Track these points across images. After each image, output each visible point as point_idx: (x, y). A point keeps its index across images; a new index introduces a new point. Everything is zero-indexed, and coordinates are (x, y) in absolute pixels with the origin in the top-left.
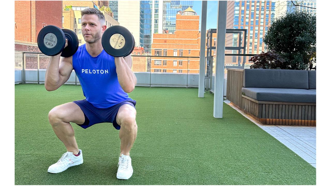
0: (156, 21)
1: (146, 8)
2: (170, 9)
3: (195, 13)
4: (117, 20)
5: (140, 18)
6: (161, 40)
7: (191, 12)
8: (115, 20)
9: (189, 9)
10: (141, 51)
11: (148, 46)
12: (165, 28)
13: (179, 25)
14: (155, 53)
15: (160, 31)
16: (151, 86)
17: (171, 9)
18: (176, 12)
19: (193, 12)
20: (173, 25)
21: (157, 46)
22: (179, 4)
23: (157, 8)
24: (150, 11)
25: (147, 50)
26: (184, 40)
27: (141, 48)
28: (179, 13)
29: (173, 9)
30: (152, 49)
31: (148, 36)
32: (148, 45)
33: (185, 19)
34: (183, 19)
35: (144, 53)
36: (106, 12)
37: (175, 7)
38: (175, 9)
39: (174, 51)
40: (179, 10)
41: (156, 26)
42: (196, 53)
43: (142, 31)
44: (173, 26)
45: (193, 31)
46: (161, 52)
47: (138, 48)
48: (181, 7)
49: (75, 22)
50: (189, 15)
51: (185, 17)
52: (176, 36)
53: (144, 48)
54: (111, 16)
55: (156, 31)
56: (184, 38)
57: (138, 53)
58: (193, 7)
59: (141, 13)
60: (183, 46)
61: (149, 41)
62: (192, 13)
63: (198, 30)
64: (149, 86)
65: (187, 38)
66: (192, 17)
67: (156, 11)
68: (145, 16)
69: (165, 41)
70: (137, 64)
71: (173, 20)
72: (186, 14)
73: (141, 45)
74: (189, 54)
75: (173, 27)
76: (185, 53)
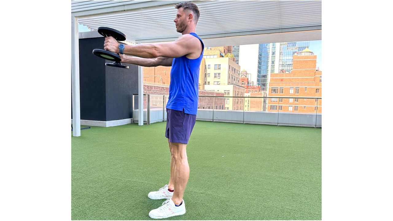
0: (273, 62)
1: (264, 51)
2: (286, 51)
3: (312, 53)
4: (238, 63)
5: (259, 60)
6: (277, 79)
7: (308, 52)
8: (236, 64)
9: (307, 50)
10: (258, 90)
11: (264, 85)
12: (281, 68)
13: (296, 64)
14: (272, 91)
15: (276, 71)
16: (279, 125)
17: (288, 51)
18: (292, 53)
19: (310, 52)
21: (274, 84)
22: (295, 46)
23: (274, 51)
24: (267, 53)
25: (264, 88)
26: (301, 78)
27: (258, 87)
28: (296, 54)
29: (290, 51)
30: (268, 86)
31: (265, 76)
32: (265, 84)
33: (302, 59)
34: (300, 59)
35: (261, 91)
36: (230, 57)
37: (291, 49)
38: (291, 51)
39: (291, 88)
40: (295, 51)
41: (273, 66)
42: (313, 90)
43: (259, 72)
44: (288, 65)
45: (310, 70)
46: (277, 89)
47: (256, 87)
48: (298, 49)
49: (206, 67)
50: (306, 55)
51: (302, 57)
52: (292, 75)
53: (261, 86)
54: (234, 61)
55: (272, 71)
56: (301, 77)
57: (255, 91)
58: (309, 48)
59: (259, 56)
60: (300, 84)
61: (265, 81)
62: (309, 53)
63: (315, 68)
64: (277, 124)
65: (303, 76)
66: (309, 57)
67: (273, 53)
68: (263, 59)
69: (282, 80)
70: (254, 100)
71: (289, 60)
72: (303, 54)
73: (258, 84)
74: (306, 91)
75: (289, 67)
76: (301, 90)
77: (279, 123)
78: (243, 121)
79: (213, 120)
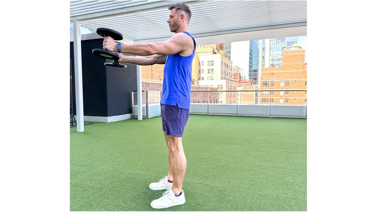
0: (263, 57)
1: (254, 47)
2: (275, 46)
3: (301, 48)
4: (230, 59)
5: (250, 56)
6: (268, 73)
7: (297, 47)
8: (229, 60)
9: (295, 45)
10: (250, 84)
11: (255, 79)
12: (271, 63)
13: (285, 59)
14: (263, 85)
15: (267, 66)
17: (277, 46)
18: (281, 49)
20: (278, 59)
21: (265, 78)
22: (284, 41)
23: (264, 47)
24: (258, 49)
25: (255, 82)
26: (290, 72)
27: (250, 81)
28: (285, 49)
29: (279, 46)
30: (259, 80)
31: (256, 71)
32: (256, 78)
33: (291, 53)
34: (289, 54)
35: (252, 85)
36: (222, 54)
37: (281, 44)
38: (281, 46)
39: (281, 82)
40: (284, 46)
41: (263, 62)
42: (302, 83)
43: (250, 67)
44: (278, 60)
45: (299, 64)
46: (268, 83)
47: (247, 81)
48: (286, 44)
49: (200, 64)
50: (295, 50)
51: (291, 52)
52: (282, 69)
53: (253, 81)
54: (226, 57)
55: (263, 65)
56: (290, 70)
57: (247, 85)
58: (297, 43)
59: (250, 52)
60: (289, 77)
61: (256, 75)
62: (298, 48)
63: (304, 62)
64: (269, 116)
65: (293, 70)
66: (298, 51)
67: (264, 49)
68: (253, 55)
69: (272, 74)
71: (279, 55)
72: (292, 49)
73: (250, 78)
74: (295, 84)
75: (279, 61)
76: (291, 83)
77: (271, 115)
78: (237, 114)
79: (208, 113)
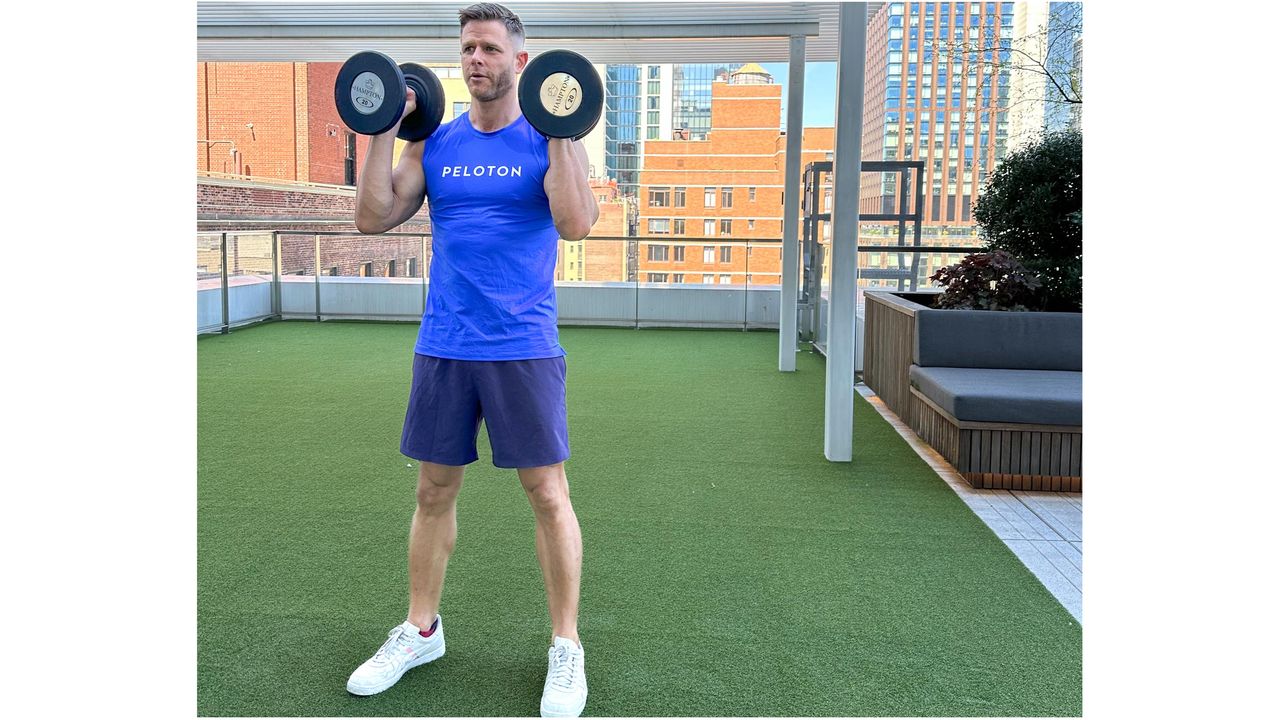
0: (653, 103)
2: (693, 66)
3: (768, 78)
6: (667, 158)
7: (757, 74)
9: (751, 66)
10: (608, 193)
11: (630, 177)
12: (678, 122)
13: (721, 113)
14: (651, 199)
15: (665, 134)
16: (640, 325)
18: (710, 76)
19: (761, 74)
20: (702, 110)
21: (657, 177)
24: (635, 72)
25: (627, 188)
26: (736, 158)
27: (610, 184)
28: (720, 79)
30: (643, 185)
31: (630, 148)
32: (631, 173)
33: (740, 95)
34: (734, 96)
35: (618, 198)
38: (709, 67)
39: (707, 191)
40: (720, 67)
41: (654, 117)
42: (772, 196)
43: (612, 133)
44: (702, 114)
45: (764, 132)
46: (668, 194)
47: (601, 184)
50: (750, 83)
51: (741, 90)
52: (711, 147)
53: (619, 182)
55: (653, 131)
56: (736, 153)
59: (608, 79)
60: (734, 176)
61: (632, 162)
62: (759, 77)
63: (779, 127)
65: (743, 153)
66: (761, 89)
67: (654, 73)
68: (620, 91)
69: (681, 163)
71: (703, 98)
72: (742, 81)
73: (609, 173)
74: (751, 200)
75: (703, 119)
76: (739, 198)
